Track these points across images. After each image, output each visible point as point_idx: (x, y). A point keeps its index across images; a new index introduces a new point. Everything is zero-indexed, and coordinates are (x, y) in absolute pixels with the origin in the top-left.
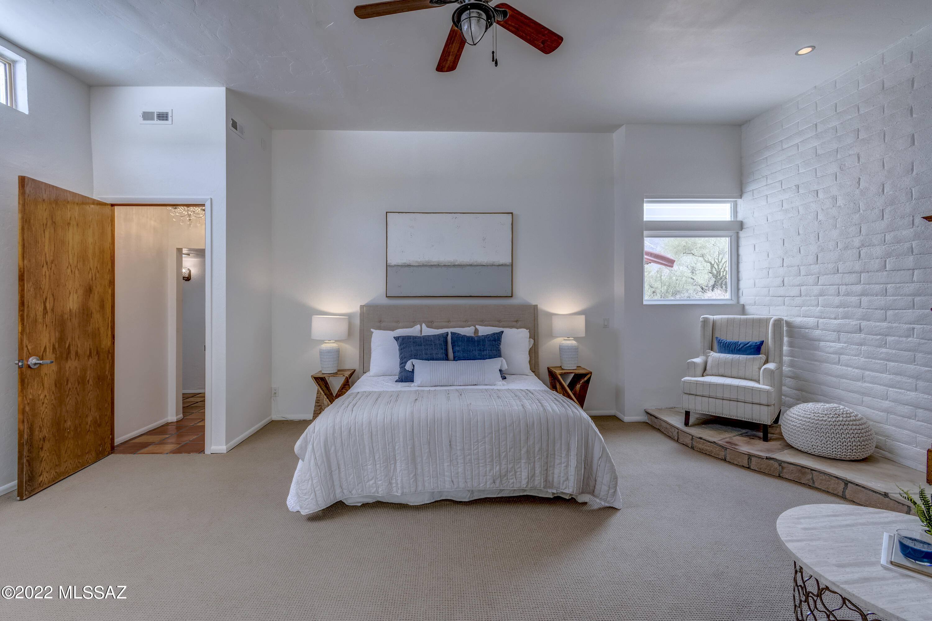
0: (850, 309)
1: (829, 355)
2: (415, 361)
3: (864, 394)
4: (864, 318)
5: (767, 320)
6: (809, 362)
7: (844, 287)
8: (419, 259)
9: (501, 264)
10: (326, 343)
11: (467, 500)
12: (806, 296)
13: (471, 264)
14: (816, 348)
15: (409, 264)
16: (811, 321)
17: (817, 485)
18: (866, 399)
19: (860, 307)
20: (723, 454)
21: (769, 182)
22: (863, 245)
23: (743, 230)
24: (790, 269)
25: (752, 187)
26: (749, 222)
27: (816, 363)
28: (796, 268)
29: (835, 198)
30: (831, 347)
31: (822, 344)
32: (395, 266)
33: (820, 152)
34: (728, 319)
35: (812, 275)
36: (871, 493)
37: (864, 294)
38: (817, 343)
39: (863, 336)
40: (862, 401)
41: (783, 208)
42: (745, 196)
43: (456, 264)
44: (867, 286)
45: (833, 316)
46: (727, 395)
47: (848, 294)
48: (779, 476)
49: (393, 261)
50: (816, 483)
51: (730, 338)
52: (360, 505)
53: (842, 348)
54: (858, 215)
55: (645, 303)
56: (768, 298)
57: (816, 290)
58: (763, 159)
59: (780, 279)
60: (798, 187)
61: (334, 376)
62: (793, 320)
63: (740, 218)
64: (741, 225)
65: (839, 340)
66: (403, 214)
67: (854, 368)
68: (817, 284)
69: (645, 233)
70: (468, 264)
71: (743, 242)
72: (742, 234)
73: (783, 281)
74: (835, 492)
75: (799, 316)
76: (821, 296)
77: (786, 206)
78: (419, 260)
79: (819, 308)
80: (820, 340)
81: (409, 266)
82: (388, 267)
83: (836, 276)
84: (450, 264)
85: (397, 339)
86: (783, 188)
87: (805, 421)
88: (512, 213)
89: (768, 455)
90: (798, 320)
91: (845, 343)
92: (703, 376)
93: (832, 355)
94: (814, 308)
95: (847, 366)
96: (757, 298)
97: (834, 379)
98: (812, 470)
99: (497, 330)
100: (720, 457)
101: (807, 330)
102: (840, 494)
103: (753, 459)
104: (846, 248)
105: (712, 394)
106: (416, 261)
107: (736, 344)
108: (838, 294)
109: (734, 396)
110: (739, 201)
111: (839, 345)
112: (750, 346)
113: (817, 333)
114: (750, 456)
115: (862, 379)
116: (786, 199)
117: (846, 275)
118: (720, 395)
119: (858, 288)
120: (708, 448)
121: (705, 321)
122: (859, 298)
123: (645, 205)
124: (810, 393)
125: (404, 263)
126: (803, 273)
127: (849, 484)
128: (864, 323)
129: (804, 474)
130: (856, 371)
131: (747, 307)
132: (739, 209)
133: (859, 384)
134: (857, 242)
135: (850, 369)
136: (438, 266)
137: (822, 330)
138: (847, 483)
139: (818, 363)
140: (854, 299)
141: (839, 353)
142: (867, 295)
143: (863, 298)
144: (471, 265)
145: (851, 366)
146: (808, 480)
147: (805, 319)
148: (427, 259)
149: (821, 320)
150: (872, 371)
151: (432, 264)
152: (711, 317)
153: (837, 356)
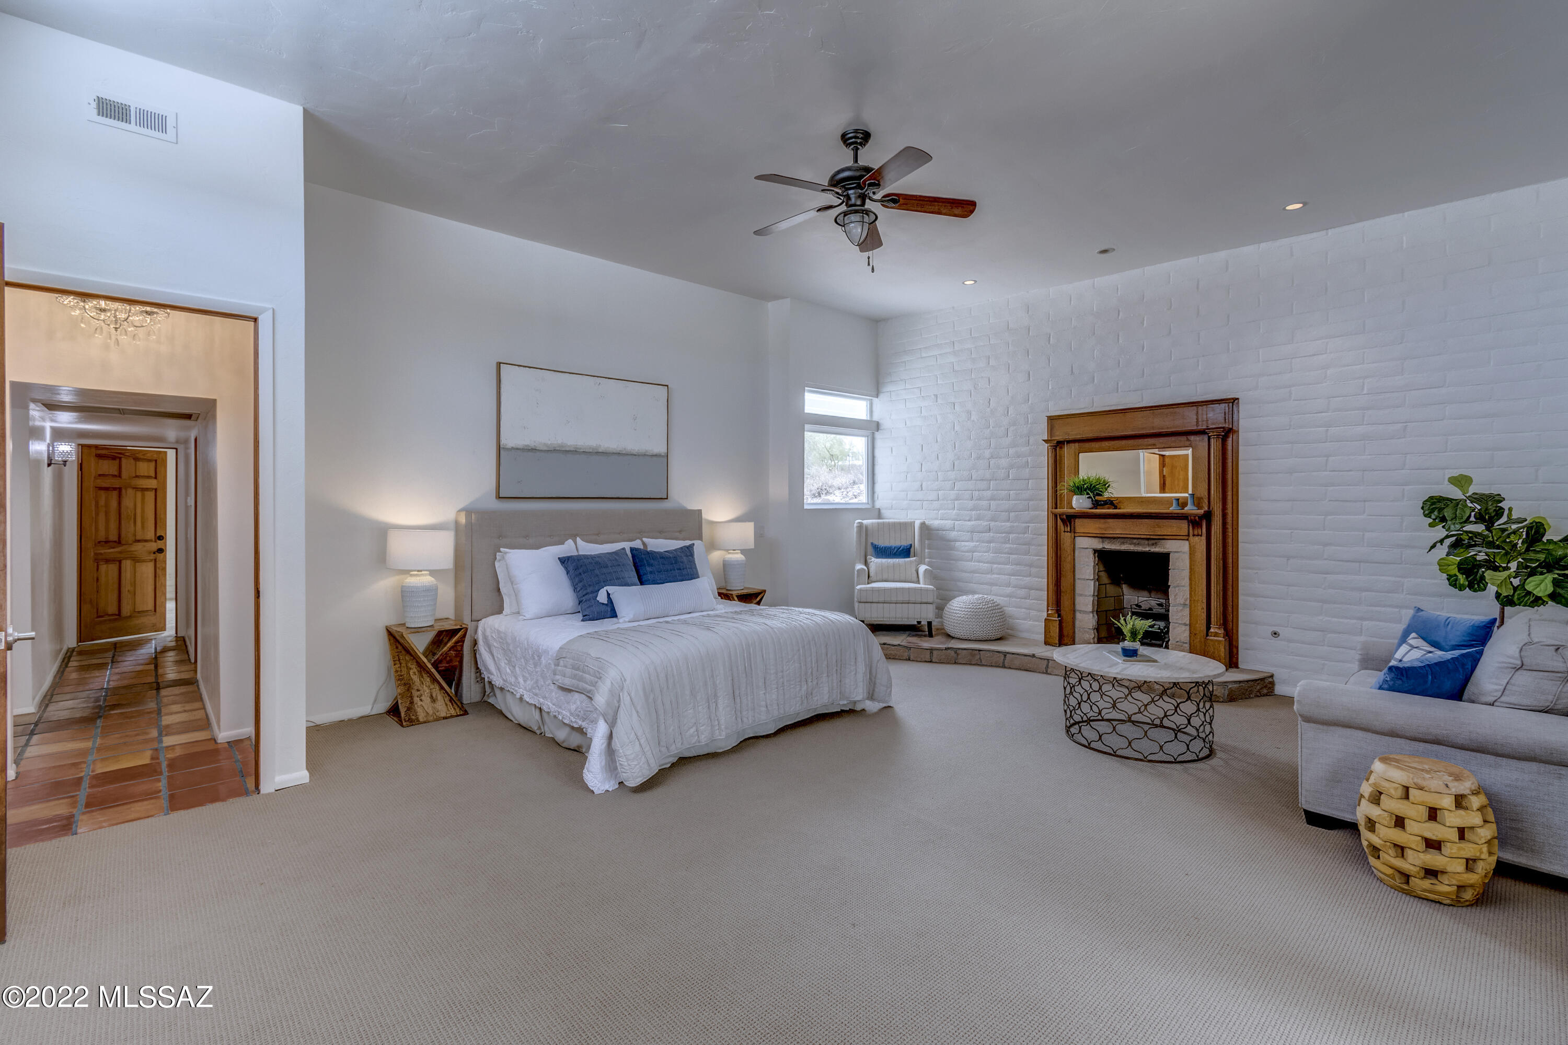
0: (981, 511)
1: (962, 553)
2: (611, 589)
3: (992, 584)
4: (993, 519)
5: (912, 524)
6: (946, 561)
7: (977, 492)
8: (549, 440)
9: (655, 453)
10: (412, 575)
11: (773, 732)
12: (943, 500)
13: (618, 452)
14: (953, 548)
15: (534, 448)
16: (948, 523)
17: (983, 662)
18: (994, 588)
19: (989, 510)
20: (906, 654)
21: (908, 386)
22: (992, 457)
23: (879, 431)
24: (929, 474)
25: (889, 388)
26: (886, 424)
27: (952, 562)
28: (935, 473)
29: (969, 413)
30: (966, 546)
31: (958, 544)
32: (513, 448)
33: (956, 368)
34: (878, 523)
35: (949, 481)
36: (1023, 657)
37: (993, 498)
38: (953, 543)
39: (992, 534)
40: (991, 591)
41: (922, 415)
42: (881, 396)
43: (600, 451)
44: (995, 492)
45: (968, 518)
46: (900, 599)
47: (980, 499)
48: (955, 663)
49: (509, 440)
50: (983, 661)
51: (883, 542)
52: (669, 765)
53: (975, 546)
54: (988, 430)
55: (806, 507)
56: (906, 502)
57: (953, 494)
58: (902, 362)
59: (918, 484)
60: (936, 396)
61: (419, 632)
62: (931, 523)
63: (876, 418)
64: (878, 426)
65: (972, 540)
66: (525, 368)
67: (984, 563)
68: (953, 489)
69: (807, 427)
70: (615, 451)
71: (879, 443)
72: (877, 435)
73: (921, 485)
74: (997, 665)
75: (936, 519)
76: (957, 500)
77: (924, 413)
78: (549, 442)
79: (955, 512)
80: (956, 541)
81: (533, 450)
82: (501, 451)
83: (970, 483)
84: (591, 451)
85: (563, 561)
86: (922, 395)
87: (967, 611)
88: (667, 386)
89: (946, 646)
90: (935, 523)
91: (977, 542)
92: (868, 584)
93: (967, 554)
94: (951, 511)
95: (979, 562)
96: (894, 502)
97: (968, 575)
98: (980, 650)
99: (688, 543)
100: (904, 658)
101: (944, 532)
102: (1001, 665)
103: (935, 652)
104: (978, 458)
105: (888, 599)
106: (545, 444)
107: (890, 548)
108: (972, 499)
109: (906, 599)
110: (875, 400)
111: (972, 544)
112: (903, 550)
113: (953, 534)
114: (931, 650)
115: (991, 572)
116: (926, 407)
117: (978, 482)
118: (894, 599)
119: (988, 494)
120: (892, 652)
121: (860, 526)
122: (989, 502)
123: (806, 394)
124: (947, 590)
125: (526, 446)
126: (940, 478)
127: (1008, 655)
128: (992, 524)
129: (973, 656)
130: (986, 565)
131: (883, 511)
132: (874, 409)
133: (989, 576)
134: (987, 453)
135: (981, 564)
136: (575, 452)
137: (958, 531)
138: (1005, 654)
139: (954, 562)
140: (985, 503)
141: (972, 551)
142: (995, 500)
143: (992, 502)
144: (619, 454)
145: (982, 562)
146: (977, 660)
147: (942, 522)
148: (560, 442)
149: (957, 523)
150: (999, 564)
151: (567, 449)
152: (865, 522)
153: (970, 554)
